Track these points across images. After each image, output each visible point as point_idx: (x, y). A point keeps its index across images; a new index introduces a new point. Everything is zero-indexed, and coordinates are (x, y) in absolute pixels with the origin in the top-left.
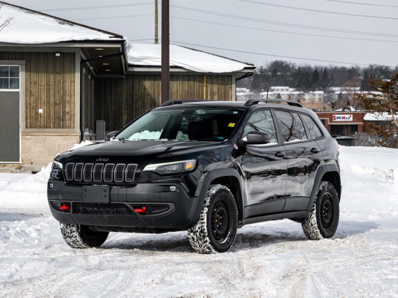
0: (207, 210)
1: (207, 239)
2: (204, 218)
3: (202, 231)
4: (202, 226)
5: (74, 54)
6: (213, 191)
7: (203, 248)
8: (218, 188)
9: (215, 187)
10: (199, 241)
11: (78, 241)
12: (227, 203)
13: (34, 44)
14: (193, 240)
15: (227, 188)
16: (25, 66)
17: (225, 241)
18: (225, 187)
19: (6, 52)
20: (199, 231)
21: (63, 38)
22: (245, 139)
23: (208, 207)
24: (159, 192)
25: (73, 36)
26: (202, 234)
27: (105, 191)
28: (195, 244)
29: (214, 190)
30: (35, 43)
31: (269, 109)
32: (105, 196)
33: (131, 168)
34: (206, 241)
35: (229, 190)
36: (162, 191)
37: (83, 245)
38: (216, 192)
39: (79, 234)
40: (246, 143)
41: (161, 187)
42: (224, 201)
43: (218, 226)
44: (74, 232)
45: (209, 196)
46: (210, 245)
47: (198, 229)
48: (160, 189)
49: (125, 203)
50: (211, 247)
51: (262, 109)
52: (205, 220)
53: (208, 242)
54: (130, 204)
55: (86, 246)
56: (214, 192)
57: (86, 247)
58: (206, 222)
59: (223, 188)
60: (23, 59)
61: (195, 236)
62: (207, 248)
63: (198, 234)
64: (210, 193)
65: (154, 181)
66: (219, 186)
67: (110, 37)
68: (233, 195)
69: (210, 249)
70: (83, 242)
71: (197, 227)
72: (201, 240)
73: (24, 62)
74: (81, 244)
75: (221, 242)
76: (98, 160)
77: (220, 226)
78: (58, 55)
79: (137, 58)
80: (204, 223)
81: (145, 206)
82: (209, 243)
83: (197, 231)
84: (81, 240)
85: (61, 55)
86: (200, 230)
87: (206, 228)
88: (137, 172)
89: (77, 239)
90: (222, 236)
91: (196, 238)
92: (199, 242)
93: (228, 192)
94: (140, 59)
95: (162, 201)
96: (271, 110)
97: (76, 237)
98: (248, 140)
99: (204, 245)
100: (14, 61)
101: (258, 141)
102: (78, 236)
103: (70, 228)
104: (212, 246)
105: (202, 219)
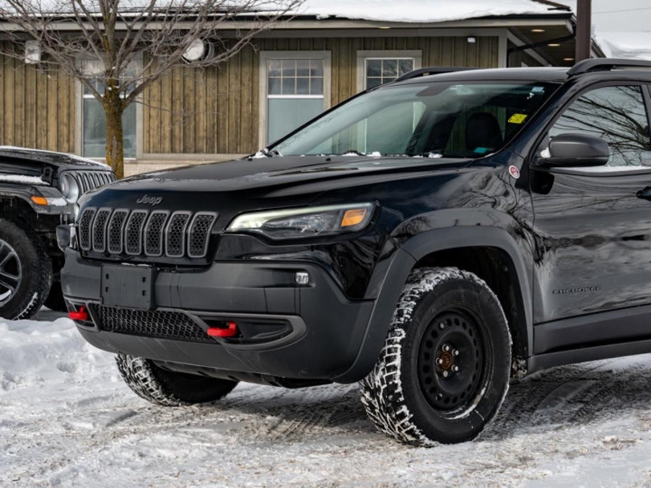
0: (404, 336)
1: (404, 409)
2: (395, 357)
3: (390, 389)
4: (390, 378)
5: (497, 38)
6: (427, 286)
7: (397, 431)
8: (443, 277)
9: (437, 275)
10: (384, 414)
11: (152, 390)
12: (478, 315)
13: (430, 23)
14: (372, 411)
15: (476, 278)
16: (421, 59)
17: (467, 413)
18: (467, 274)
19: (392, 38)
20: (382, 388)
21: (473, 13)
22: (545, 154)
23: (405, 326)
24: (264, 287)
25: (489, 10)
26: (391, 397)
27: (144, 280)
28: (377, 420)
29: (431, 282)
30: (432, 21)
31: (639, 83)
32: (144, 293)
33: (202, 223)
34: (402, 416)
35: (482, 282)
36: (272, 283)
37: (165, 399)
38: (435, 287)
39: (150, 375)
40: (547, 164)
41: (270, 273)
42: (466, 309)
43: (446, 374)
44: (140, 368)
45: (412, 298)
46: (413, 426)
47: (380, 384)
48: (269, 278)
49: (186, 312)
50: (417, 432)
51: (615, 83)
52: (397, 362)
53: (407, 419)
54: (199, 316)
55: (173, 400)
56: (429, 287)
57: (176, 403)
58: (399, 368)
59: (461, 277)
60: (418, 49)
61: (376, 400)
62: (407, 432)
63: (381, 397)
64: (417, 292)
65: (257, 258)
66: (450, 273)
67: (549, 9)
68: (495, 297)
69: (414, 435)
70: (163, 393)
71: (378, 378)
72: (388, 410)
73: (419, 52)
74: (159, 396)
75: (454, 415)
76: (141, 202)
77: (452, 375)
78: (471, 40)
79: (629, 51)
80: (395, 368)
81: (232, 322)
82: (410, 421)
83: (379, 387)
84: (157, 389)
85: (476, 40)
86: (385, 386)
87: (398, 381)
88: (213, 232)
89: (147, 385)
90: (459, 400)
91: (377, 406)
92: (385, 418)
93: (479, 288)
94: (634, 53)
95: (269, 310)
96: (644, 87)
97: (145, 380)
98: (552, 157)
99: (398, 424)
100: (405, 52)
101: (578, 158)
102: (149, 379)
103: (132, 359)
104: (418, 428)
105: (389, 360)
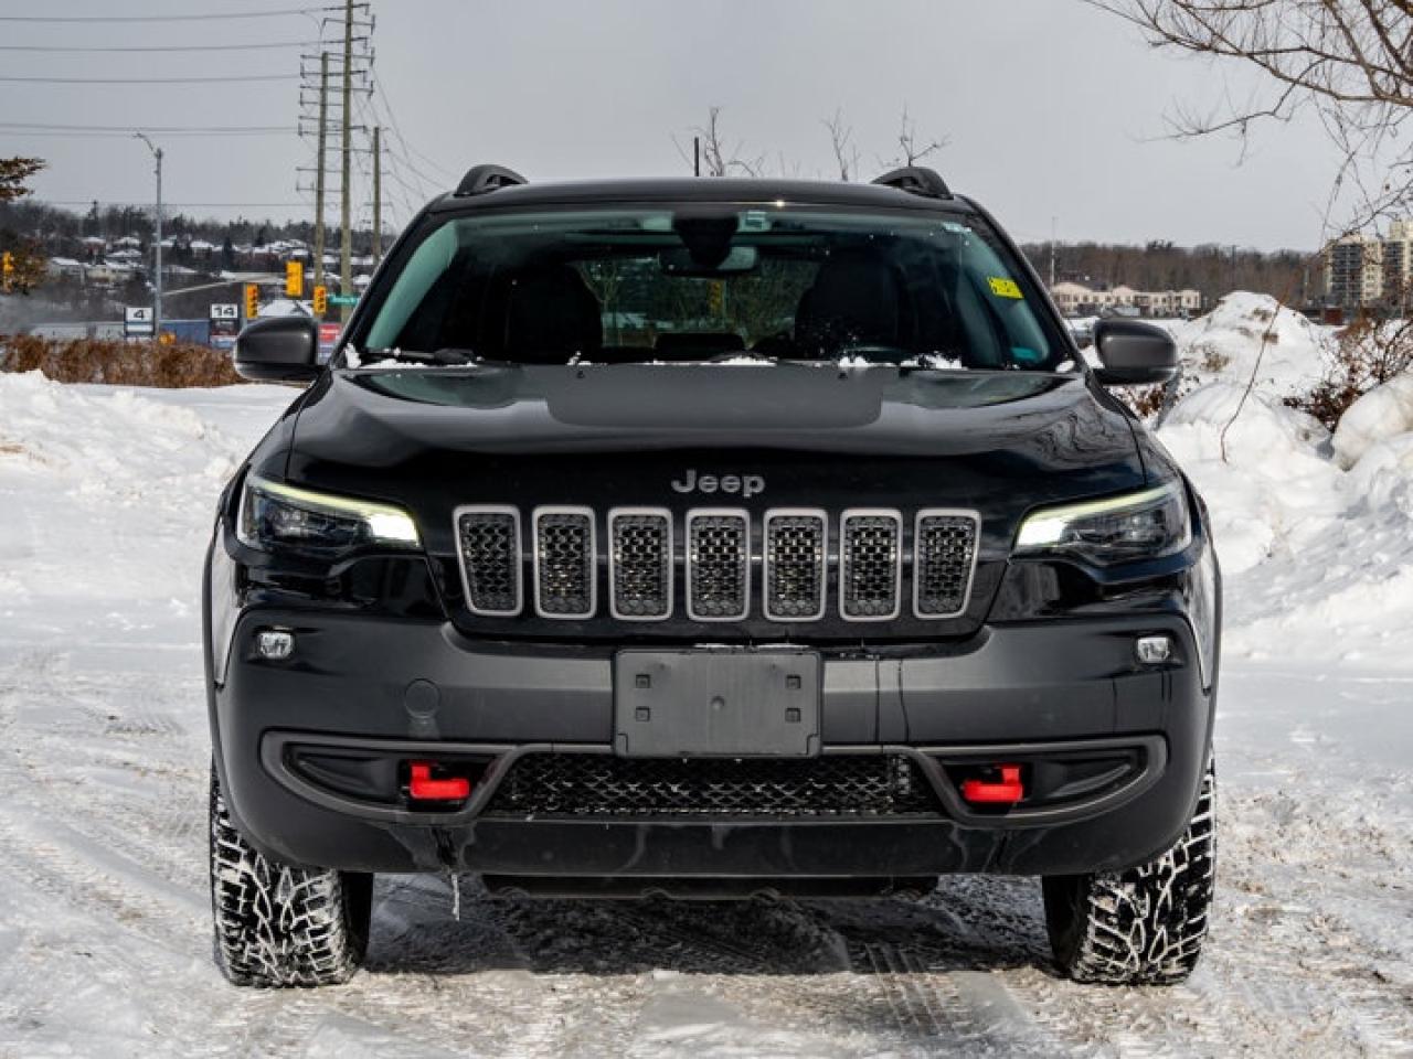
20: (1175, 872)
27: (791, 681)
32: (791, 714)
33: (946, 535)
37: (339, 971)
44: (321, 901)
49: (918, 752)
61: (1146, 899)
81: (1011, 765)
83: (1167, 871)
84: (339, 947)
86: (1185, 866)
89: (322, 942)
97: (323, 930)
103: (298, 880)
